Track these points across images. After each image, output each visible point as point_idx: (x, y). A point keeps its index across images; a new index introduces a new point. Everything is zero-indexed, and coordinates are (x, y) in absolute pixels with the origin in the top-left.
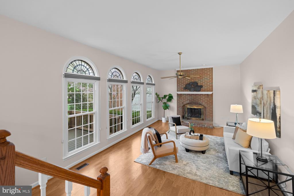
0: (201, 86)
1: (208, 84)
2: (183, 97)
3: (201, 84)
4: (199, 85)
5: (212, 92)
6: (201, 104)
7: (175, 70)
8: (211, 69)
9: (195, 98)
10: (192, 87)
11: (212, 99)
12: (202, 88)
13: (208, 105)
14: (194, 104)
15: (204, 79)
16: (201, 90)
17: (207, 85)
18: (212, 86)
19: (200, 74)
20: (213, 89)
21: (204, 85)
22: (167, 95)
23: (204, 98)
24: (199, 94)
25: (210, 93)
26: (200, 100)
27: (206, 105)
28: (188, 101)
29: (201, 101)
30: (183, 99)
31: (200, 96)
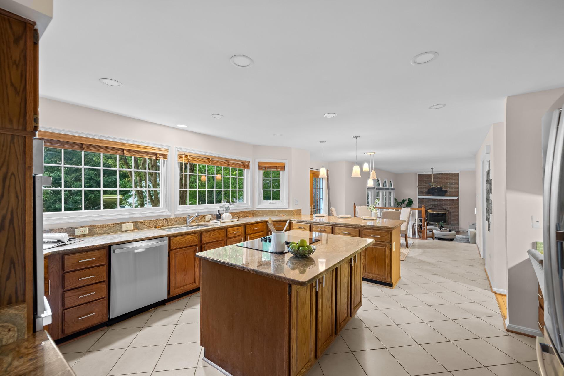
0: (446, 191)
1: (454, 189)
2: (425, 202)
3: (445, 189)
4: (443, 189)
5: (458, 197)
6: (445, 209)
7: (416, 173)
8: (457, 174)
9: (439, 203)
10: (435, 191)
11: (457, 203)
12: (446, 193)
13: (453, 210)
14: (438, 209)
15: (449, 184)
16: (446, 195)
17: (452, 190)
18: (458, 191)
19: (444, 178)
20: (458, 194)
21: (449, 190)
22: (406, 200)
23: (449, 203)
24: (438, 199)
25: (456, 198)
26: (444, 204)
27: (451, 210)
28: (430, 205)
29: (445, 206)
30: (425, 204)
31: (439, 200)
